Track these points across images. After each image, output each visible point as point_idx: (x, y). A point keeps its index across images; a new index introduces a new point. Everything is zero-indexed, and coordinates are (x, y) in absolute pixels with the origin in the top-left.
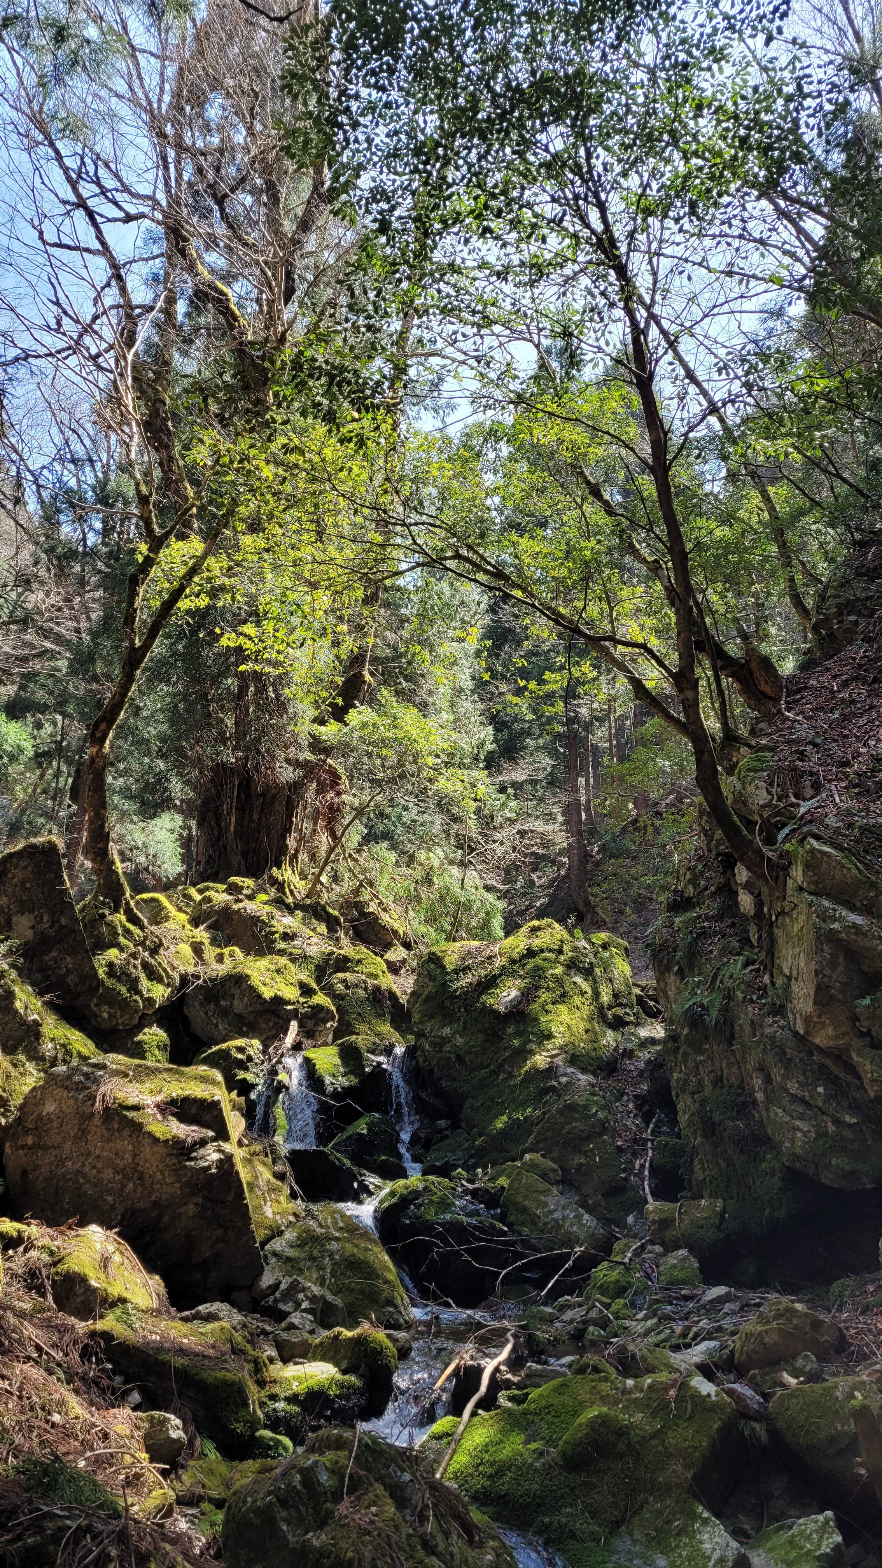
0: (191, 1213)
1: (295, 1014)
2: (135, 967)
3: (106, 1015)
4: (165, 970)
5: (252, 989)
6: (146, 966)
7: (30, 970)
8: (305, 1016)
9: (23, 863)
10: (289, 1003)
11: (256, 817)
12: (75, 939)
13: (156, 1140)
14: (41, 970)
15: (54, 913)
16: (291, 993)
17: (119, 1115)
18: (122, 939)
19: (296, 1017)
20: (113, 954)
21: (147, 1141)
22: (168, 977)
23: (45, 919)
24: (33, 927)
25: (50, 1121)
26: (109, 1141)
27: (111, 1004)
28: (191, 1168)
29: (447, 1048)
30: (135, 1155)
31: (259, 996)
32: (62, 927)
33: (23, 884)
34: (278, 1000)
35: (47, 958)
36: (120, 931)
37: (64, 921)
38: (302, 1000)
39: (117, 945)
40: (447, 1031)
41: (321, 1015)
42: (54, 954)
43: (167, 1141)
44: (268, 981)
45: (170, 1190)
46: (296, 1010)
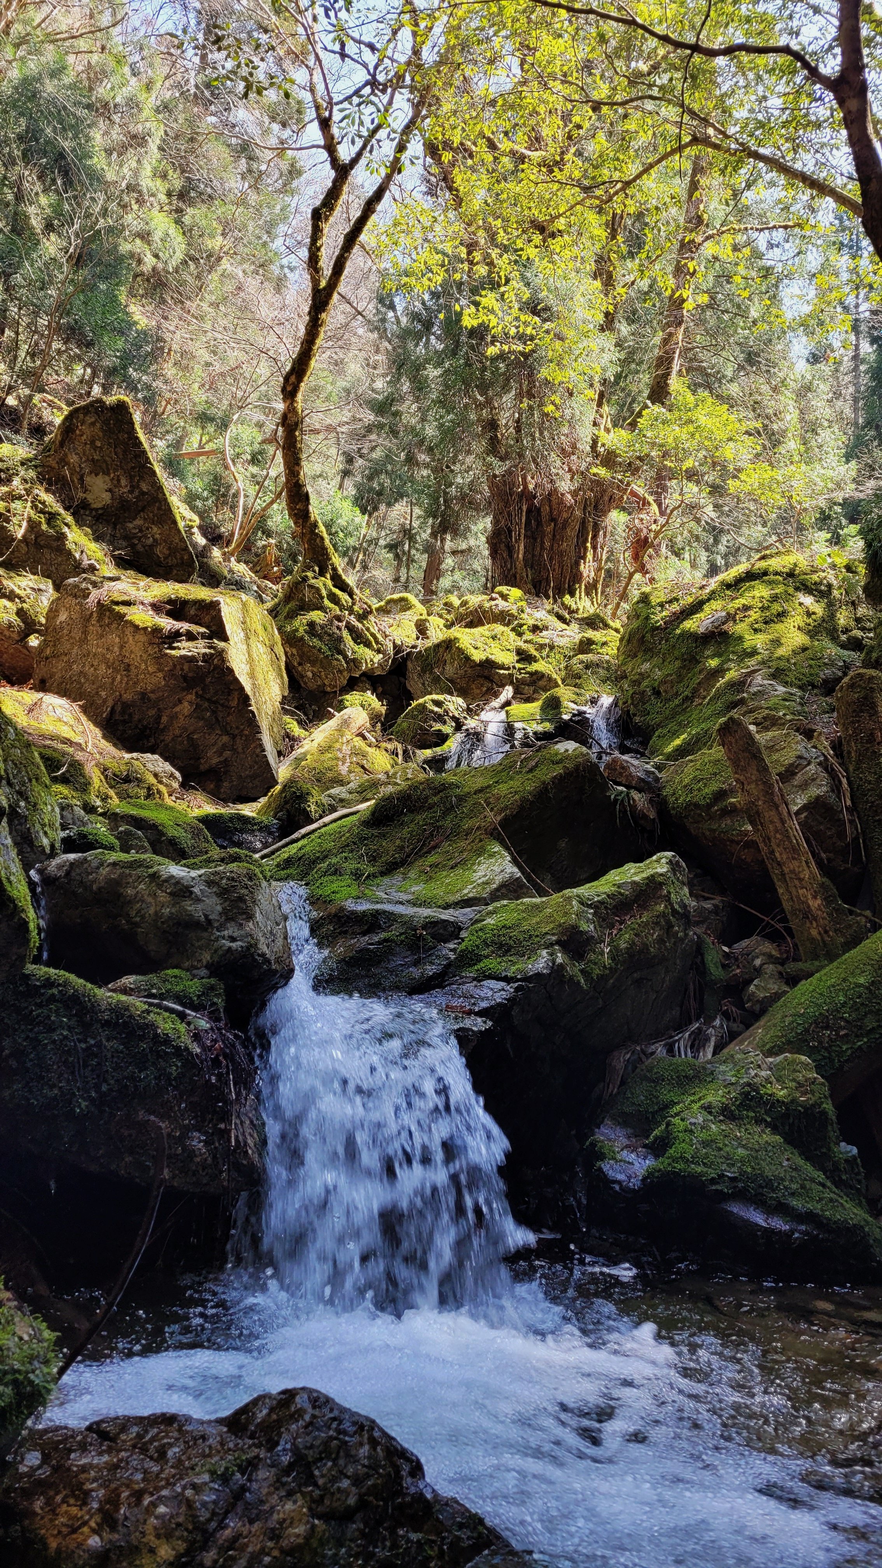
0: (186, 712)
1: (509, 680)
2: (339, 628)
3: (310, 674)
4: (373, 635)
5: (460, 651)
6: (350, 628)
7: (114, 536)
8: (522, 682)
9: (90, 419)
10: (502, 667)
11: (547, 544)
12: (159, 509)
13: (136, 627)
14: (126, 538)
15: (131, 478)
16: (507, 658)
17: (112, 611)
18: (327, 602)
19: (512, 683)
20: (316, 616)
21: (129, 630)
22: (377, 642)
23: (123, 482)
24: (110, 490)
25: (62, 628)
26: (102, 636)
27: (313, 663)
28: (172, 657)
29: (645, 683)
30: (122, 647)
31: (468, 658)
32: (143, 493)
33: (93, 442)
34: (489, 665)
35: (131, 525)
36: (324, 593)
37: (144, 487)
38: (518, 666)
39: (322, 608)
40: (646, 666)
41: (542, 683)
42: (138, 522)
43: (145, 629)
44: (479, 645)
45: (154, 680)
46: (511, 675)
